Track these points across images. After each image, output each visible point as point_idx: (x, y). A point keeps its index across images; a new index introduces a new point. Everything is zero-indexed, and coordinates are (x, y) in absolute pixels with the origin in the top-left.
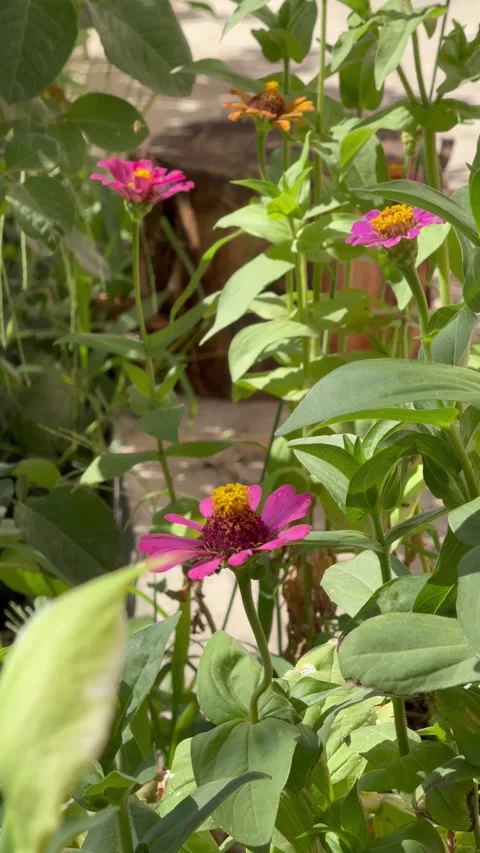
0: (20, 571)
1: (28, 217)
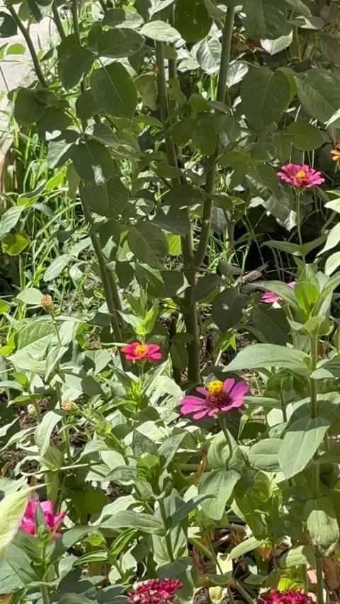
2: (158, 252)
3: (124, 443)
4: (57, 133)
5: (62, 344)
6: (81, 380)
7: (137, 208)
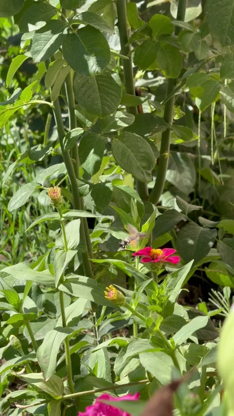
0: (218, 274)
1: (230, 102)
2: (144, 164)
3: (173, 343)
4: (41, 24)
5: (68, 247)
6: (90, 289)
7: (117, 119)
